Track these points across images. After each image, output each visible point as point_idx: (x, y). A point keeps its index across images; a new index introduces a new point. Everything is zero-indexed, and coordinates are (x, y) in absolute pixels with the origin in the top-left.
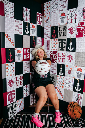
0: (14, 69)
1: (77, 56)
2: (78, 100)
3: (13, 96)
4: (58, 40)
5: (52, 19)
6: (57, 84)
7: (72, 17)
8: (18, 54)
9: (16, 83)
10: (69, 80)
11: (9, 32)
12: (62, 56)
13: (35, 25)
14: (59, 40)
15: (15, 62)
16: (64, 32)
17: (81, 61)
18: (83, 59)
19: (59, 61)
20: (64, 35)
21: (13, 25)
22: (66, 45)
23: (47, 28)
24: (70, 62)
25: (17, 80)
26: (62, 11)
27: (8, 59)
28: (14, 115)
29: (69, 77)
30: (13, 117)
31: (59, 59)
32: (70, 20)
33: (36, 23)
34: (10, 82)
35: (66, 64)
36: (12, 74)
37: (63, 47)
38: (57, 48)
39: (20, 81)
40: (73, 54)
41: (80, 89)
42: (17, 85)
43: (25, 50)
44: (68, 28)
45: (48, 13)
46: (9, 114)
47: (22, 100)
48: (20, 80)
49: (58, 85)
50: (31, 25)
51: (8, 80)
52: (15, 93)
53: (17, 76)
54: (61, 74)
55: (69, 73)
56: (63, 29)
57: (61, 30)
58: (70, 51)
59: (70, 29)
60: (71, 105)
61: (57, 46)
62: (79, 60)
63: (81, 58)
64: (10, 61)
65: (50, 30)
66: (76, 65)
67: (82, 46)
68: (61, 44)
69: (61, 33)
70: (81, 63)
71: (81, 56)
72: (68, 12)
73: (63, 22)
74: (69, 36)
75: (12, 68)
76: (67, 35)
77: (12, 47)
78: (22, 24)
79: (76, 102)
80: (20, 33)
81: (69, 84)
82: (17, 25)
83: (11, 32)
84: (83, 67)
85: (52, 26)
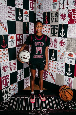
0: (8, 55)
1: (68, 42)
2: (69, 83)
3: (7, 80)
4: (50, 26)
5: (45, 5)
6: (49, 68)
7: (64, 3)
8: (11, 40)
9: (10, 68)
10: (61, 65)
11: (2, 18)
12: (54, 42)
13: (28, 11)
14: (51, 26)
16: (56, 18)
17: (72, 46)
18: (75, 45)
19: (51, 47)
20: (57, 21)
21: (5, 11)
22: (58, 31)
23: (39, 14)
25: (11, 65)
28: (9, 98)
29: (61, 62)
30: (7, 99)
31: (52, 44)
32: (62, 7)
33: (28, 9)
34: (4, 67)
35: (58, 50)
36: (6, 60)
37: (55, 32)
38: (49, 33)
39: (14, 67)
40: (65, 40)
41: (71, 74)
42: (11, 70)
43: (18, 36)
44: (60, 14)
46: (4, 97)
47: (16, 85)
48: (13, 66)
49: (50, 70)
50: (24, 11)
51: (2, 66)
52: (9, 77)
53: (10, 61)
54: (53, 59)
55: (61, 58)
56: (55, 15)
57: (53, 16)
58: (62, 37)
59: (62, 15)
60: (62, 88)
61: (49, 32)
62: (70, 46)
63: (72, 44)
64: (3, 47)
65: (42, 16)
66: (68, 50)
67: (73, 32)
69: (53, 19)
70: (72, 48)
71: (73, 42)
73: (55, 8)
74: (60, 22)
75: (6, 53)
76: (59, 21)
77: (5, 33)
78: (15, 10)
79: (67, 86)
80: (13, 19)
81: (61, 69)
82: (10, 11)
83: (4, 18)
84: (74, 52)
85: (44, 11)
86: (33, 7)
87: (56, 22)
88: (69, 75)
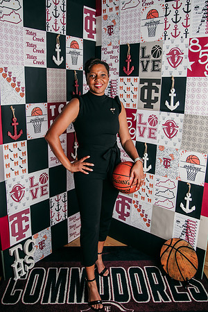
0: (26, 157)
1: (187, 124)
2: (187, 233)
3: (24, 224)
4: (138, 80)
5: (125, 25)
7: (176, 22)
8: (34, 118)
9: (32, 191)
10: (166, 185)
11: (10, 61)
12: (148, 124)
13: (80, 41)
14: (142, 81)
15: (28, 139)
16: (154, 61)
17: (198, 137)
18: (204, 132)
20: (156, 68)
21: (20, 42)
22: (159, 95)
23: (110, 49)
24: (170, 138)
25: (34, 183)
26: (151, 5)
27: (9, 134)
28: (28, 268)
29: (166, 176)
30: (24, 273)
31: (142, 130)
32: (171, 31)
33: (81, 36)
34: (14, 190)
35: (158, 144)
36: (20, 172)
37: (153, 98)
39: (42, 187)
40: (178, 119)
41: (194, 208)
42: (35, 197)
43: (53, 108)
44: (165, 51)
45: (114, 9)
46: (16, 268)
47: (47, 232)
48: (40, 185)
49: (136, 196)
50: (69, 40)
51: (10, 187)
52: (29, 215)
53: (32, 174)
54: (146, 169)
55: (166, 167)
56: (152, 52)
57: (146, 55)
58: (169, 111)
59: (171, 53)
60: (169, 246)
61: (135, 96)
62: (192, 136)
63: (198, 131)
64: (13, 137)
65: (118, 54)
66: (185, 147)
67: (201, 100)
68: (146, 91)
69: (148, 62)
70: (197, 142)
71: (199, 126)
72: (166, 9)
73: (152, 33)
74: (167, 70)
75: (20, 154)
76: (163, 69)
77: (18, 100)
78: (45, 39)
79: (182, 240)
80: (39, 63)
81: (165, 194)
82: (31, 42)
83: (15, 61)
84: (203, 152)
85: (123, 42)
86: (94, 30)
87: (153, 70)
88: (187, 210)
